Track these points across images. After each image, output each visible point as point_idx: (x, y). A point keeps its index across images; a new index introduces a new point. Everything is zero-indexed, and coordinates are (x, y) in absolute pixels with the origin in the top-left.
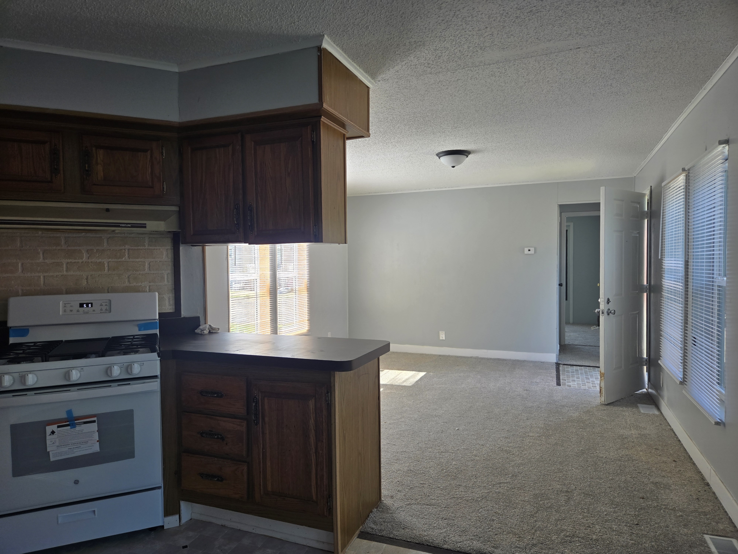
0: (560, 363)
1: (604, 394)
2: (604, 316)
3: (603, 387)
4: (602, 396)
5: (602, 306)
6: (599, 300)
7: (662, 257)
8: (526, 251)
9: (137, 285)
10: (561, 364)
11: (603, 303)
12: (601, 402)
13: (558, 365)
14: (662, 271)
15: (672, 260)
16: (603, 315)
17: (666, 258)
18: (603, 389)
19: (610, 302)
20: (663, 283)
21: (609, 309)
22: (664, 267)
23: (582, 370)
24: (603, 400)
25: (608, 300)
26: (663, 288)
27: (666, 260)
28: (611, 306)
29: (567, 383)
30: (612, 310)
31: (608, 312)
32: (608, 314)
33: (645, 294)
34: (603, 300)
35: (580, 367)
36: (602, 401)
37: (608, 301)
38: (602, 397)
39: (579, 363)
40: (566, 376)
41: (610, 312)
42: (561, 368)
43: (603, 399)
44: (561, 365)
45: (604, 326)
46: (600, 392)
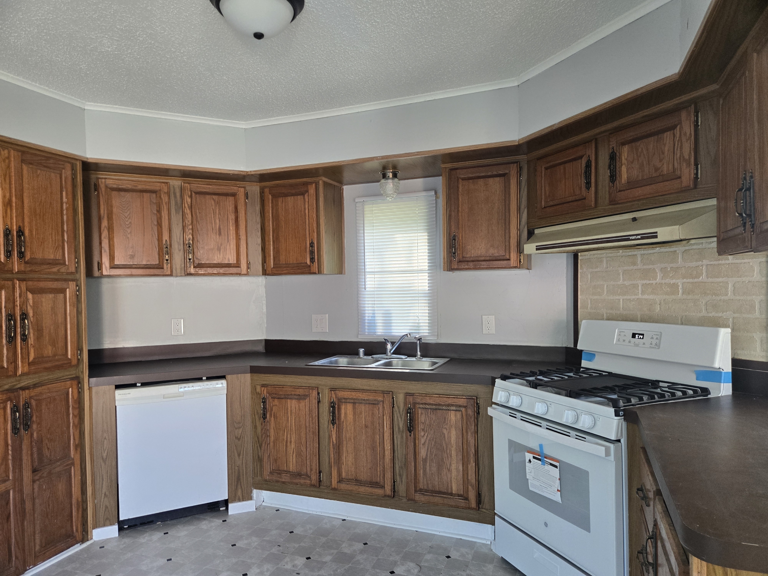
9: (717, 315)
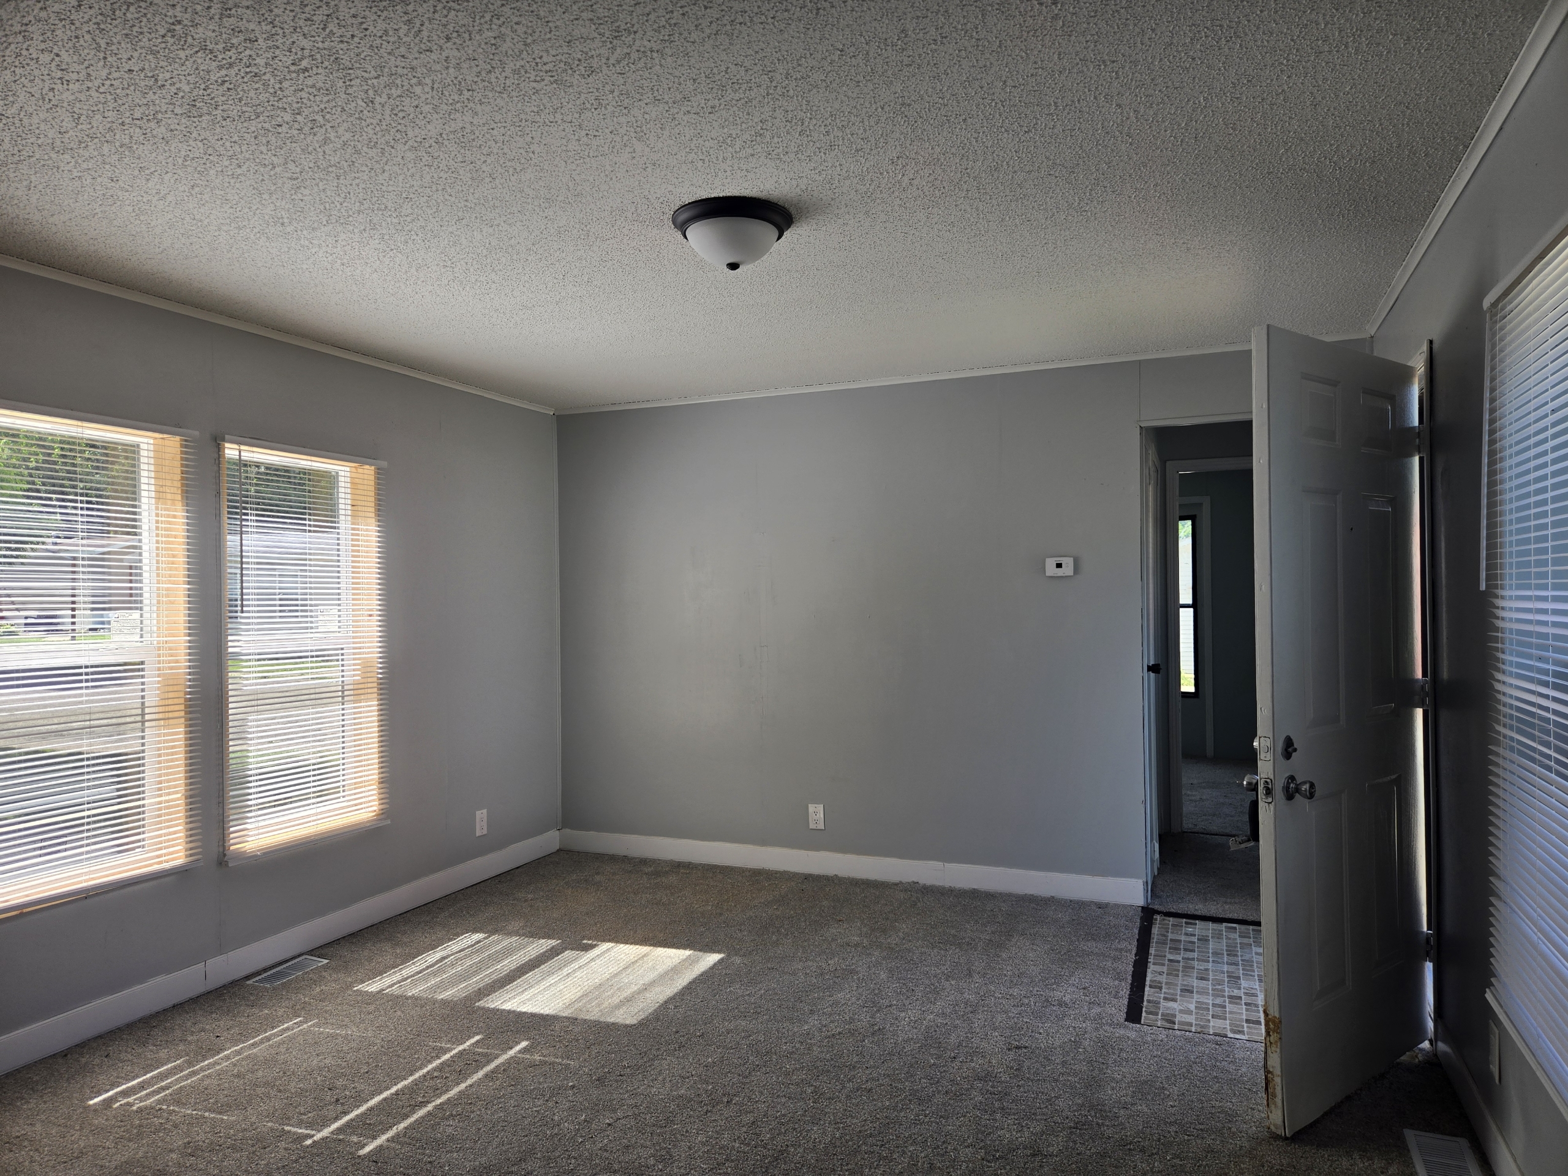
0: (1156, 907)
1: (1279, 1096)
2: (1272, 806)
3: (1278, 1071)
4: (1276, 1106)
5: (1265, 768)
6: (1256, 744)
7: (1496, 587)
8: (1051, 569)
10: (1159, 913)
11: (1269, 756)
12: (1272, 1127)
13: (1148, 914)
14: (1496, 639)
15: (1544, 599)
16: (1270, 800)
17: (1511, 588)
18: (1278, 1080)
19: (1295, 750)
20: (1498, 687)
21: (1292, 778)
22: (1500, 624)
23: (1218, 936)
24: (1279, 1122)
25: (1289, 743)
26: (1501, 708)
27: (1511, 598)
28: (1301, 766)
29: (1163, 1003)
30: (1305, 783)
31: (1286, 789)
32: (1290, 797)
33: (1419, 713)
34: (1268, 743)
35: (1216, 926)
36: (1275, 1126)
37: (1288, 751)
38: (1273, 1107)
39: (1213, 909)
40: (1165, 969)
41: (1297, 790)
42: (1155, 930)
43: (1276, 1116)
44: (1158, 917)
45: (1275, 841)
46: (1267, 1089)
